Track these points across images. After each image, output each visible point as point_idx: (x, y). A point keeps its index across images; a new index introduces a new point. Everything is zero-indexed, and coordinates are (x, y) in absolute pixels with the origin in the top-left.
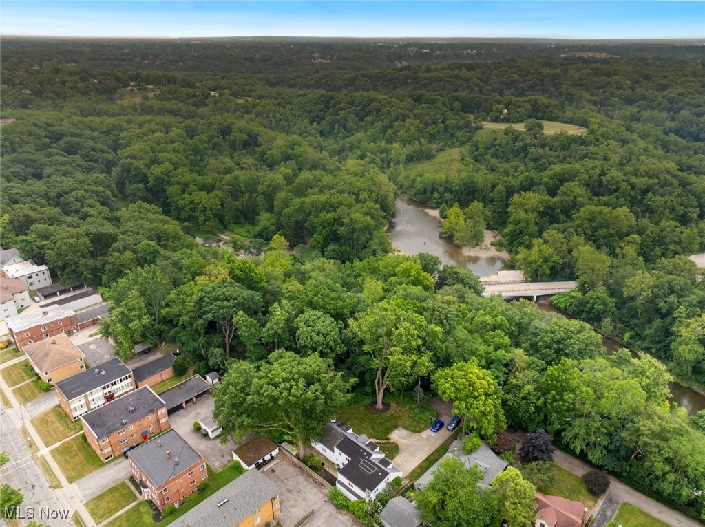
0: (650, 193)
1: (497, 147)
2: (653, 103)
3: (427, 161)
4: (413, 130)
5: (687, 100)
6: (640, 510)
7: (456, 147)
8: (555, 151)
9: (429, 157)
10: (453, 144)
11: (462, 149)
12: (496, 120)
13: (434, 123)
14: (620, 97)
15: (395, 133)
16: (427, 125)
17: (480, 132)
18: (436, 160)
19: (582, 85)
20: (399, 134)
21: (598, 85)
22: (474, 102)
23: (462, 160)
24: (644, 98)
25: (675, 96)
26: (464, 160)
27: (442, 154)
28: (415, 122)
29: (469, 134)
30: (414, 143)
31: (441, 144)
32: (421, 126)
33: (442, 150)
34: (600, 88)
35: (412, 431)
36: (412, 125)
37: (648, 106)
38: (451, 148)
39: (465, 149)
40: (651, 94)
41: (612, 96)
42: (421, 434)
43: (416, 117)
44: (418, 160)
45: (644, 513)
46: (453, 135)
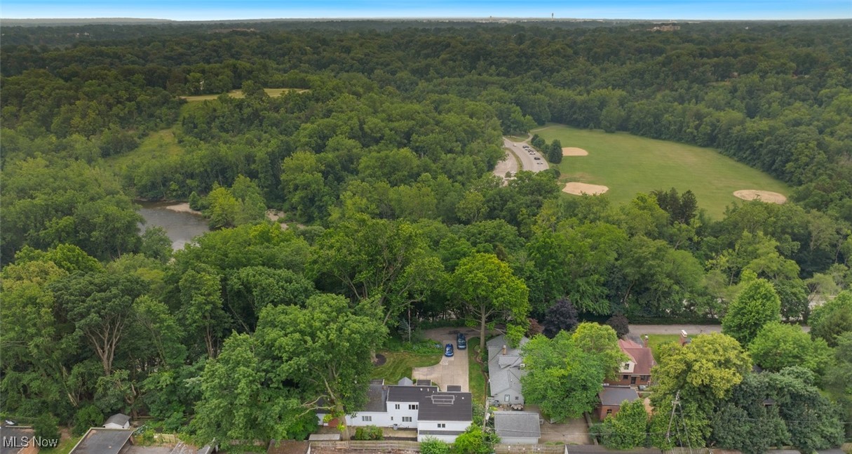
0: (414, 135)
1: (221, 118)
2: (344, 65)
3: (132, 153)
4: (92, 115)
5: (375, 60)
6: (655, 335)
7: (162, 129)
8: (293, 113)
9: (132, 146)
10: (156, 125)
11: (174, 129)
12: (197, 93)
13: (119, 102)
14: (309, 62)
15: (67, 120)
16: (110, 106)
17: (185, 106)
18: (143, 149)
19: (264, 54)
20: (72, 122)
21: (281, 51)
22: (155, 75)
23: (180, 142)
24: (334, 61)
25: (363, 56)
26: (183, 141)
27: (147, 141)
28: (92, 103)
29: (173, 111)
30: (102, 131)
31: (141, 128)
32: (103, 107)
33: (144, 135)
34: (284, 55)
35: (430, 365)
36: (88, 107)
37: (341, 70)
38: (156, 131)
39: (177, 128)
40: (339, 57)
41: (301, 63)
42: (441, 363)
43: (89, 97)
44: (117, 153)
45: (658, 335)
46: (151, 116)
